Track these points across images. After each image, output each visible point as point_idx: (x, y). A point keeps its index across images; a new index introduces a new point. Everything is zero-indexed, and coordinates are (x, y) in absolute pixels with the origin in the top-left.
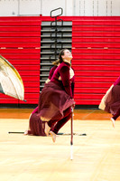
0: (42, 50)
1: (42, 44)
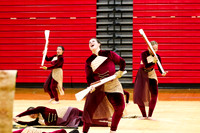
0: (98, 20)
1: (98, 13)
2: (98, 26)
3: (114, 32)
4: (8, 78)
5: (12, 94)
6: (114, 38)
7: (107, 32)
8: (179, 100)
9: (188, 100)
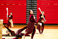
0: (27, 5)
1: (27, 3)
2: (27, 7)
7: (30, 8)
8: (50, 28)
9: (53, 28)
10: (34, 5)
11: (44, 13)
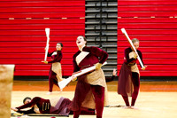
2: (86, 25)
3: (101, 31)
4: (6, 71)
5: (11, 86)
6: (101, 36)
7: (95, 30)
9: (166, 91)
10: (108, 19)
11: (137, 43)
